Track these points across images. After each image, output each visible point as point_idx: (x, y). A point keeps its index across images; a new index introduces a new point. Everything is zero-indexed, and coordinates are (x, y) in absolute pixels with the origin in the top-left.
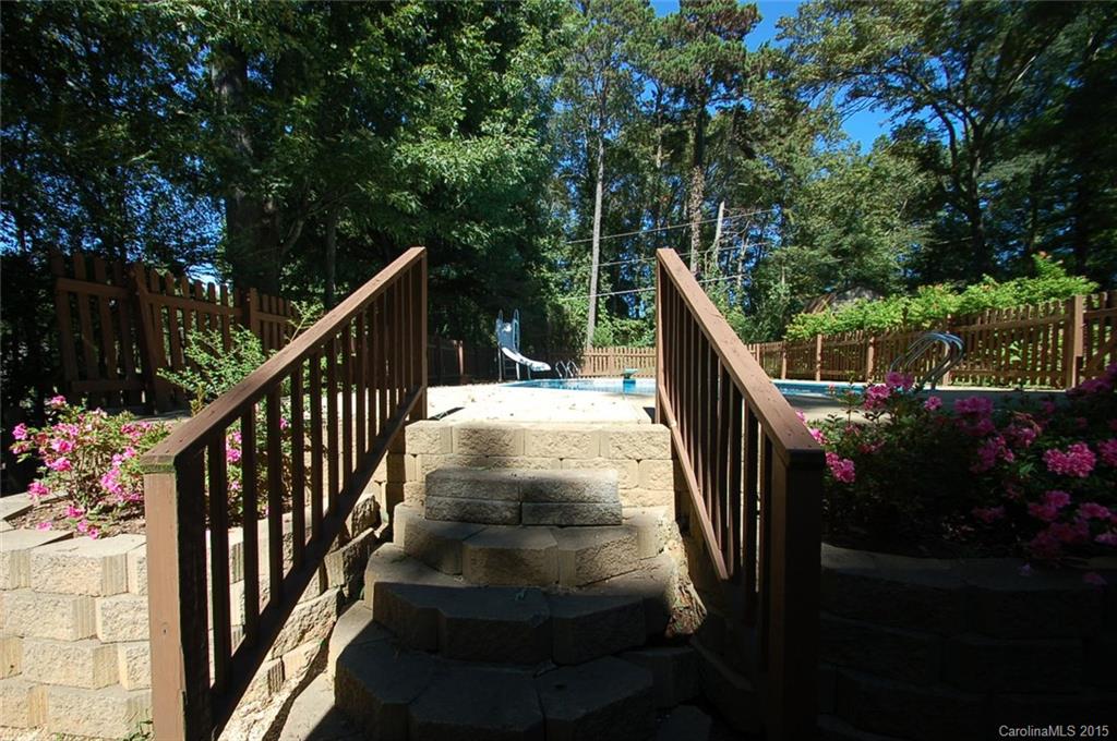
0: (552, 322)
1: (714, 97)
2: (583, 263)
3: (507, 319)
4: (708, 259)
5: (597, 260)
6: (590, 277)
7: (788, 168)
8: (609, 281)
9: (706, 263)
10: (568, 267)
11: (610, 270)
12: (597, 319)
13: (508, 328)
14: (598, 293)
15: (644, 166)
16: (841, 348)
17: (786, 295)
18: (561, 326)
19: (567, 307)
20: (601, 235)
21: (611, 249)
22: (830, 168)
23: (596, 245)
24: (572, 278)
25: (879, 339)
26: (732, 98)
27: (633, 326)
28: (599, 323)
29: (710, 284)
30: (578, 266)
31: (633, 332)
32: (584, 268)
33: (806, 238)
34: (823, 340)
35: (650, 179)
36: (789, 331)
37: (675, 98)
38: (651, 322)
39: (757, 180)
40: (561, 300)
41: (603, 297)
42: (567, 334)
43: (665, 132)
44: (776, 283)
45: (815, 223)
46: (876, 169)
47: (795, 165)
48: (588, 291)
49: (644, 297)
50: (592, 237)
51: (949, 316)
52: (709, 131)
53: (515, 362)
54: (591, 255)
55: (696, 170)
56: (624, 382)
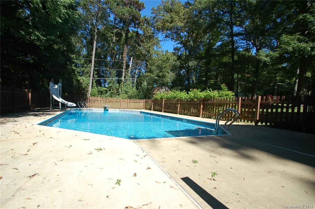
0: (76, 85)
1: (131, 26)
2: (88, 67)
3: (56, 83)
4: (127, 72)
5: (93, 67)
6: (91, 72)
7: (149, 52)
8: (97, 74)
9: (127, 74)
10: (83, 67)
11: (97, 71)
12: (92, 86)
13: (56, 87)
14: (93, 78)
15: (110, 40)
16: (170, 104)
17: (146, 85)
18: (79, 87)
19: (81, 81)
20: (95, 58)
21: (98, 64)
22: (158, 54)
23: (93, 61)
24: (84, 71)
25: (182, 102)
26: (136, 28)
27: (104, 90)
28: (93, 87)
29: (128, 80)
30: (86, 67)
31: (104, 91)
32: (88, 68)
33: (151, 71)
34: (165, 101)
35: (111, 45)
36: (154, 97)
37: (120, 22)
38: (110, 89)
39: (141, 53)
40: (79, 78)
41: (94, 79)
42: (81, 90)
43: (117, 31)
44: (144, 82)
45: (154, 68)
46: (167, 57)
47: (151, 52)
48: (90, 76)
49: (108, 81)
50: (92, 58)
51: (202, 98)
52: (129, 35)
53: (59, 102)
54: (91, 65)
55: (125, 46)
56: (104, 110)
